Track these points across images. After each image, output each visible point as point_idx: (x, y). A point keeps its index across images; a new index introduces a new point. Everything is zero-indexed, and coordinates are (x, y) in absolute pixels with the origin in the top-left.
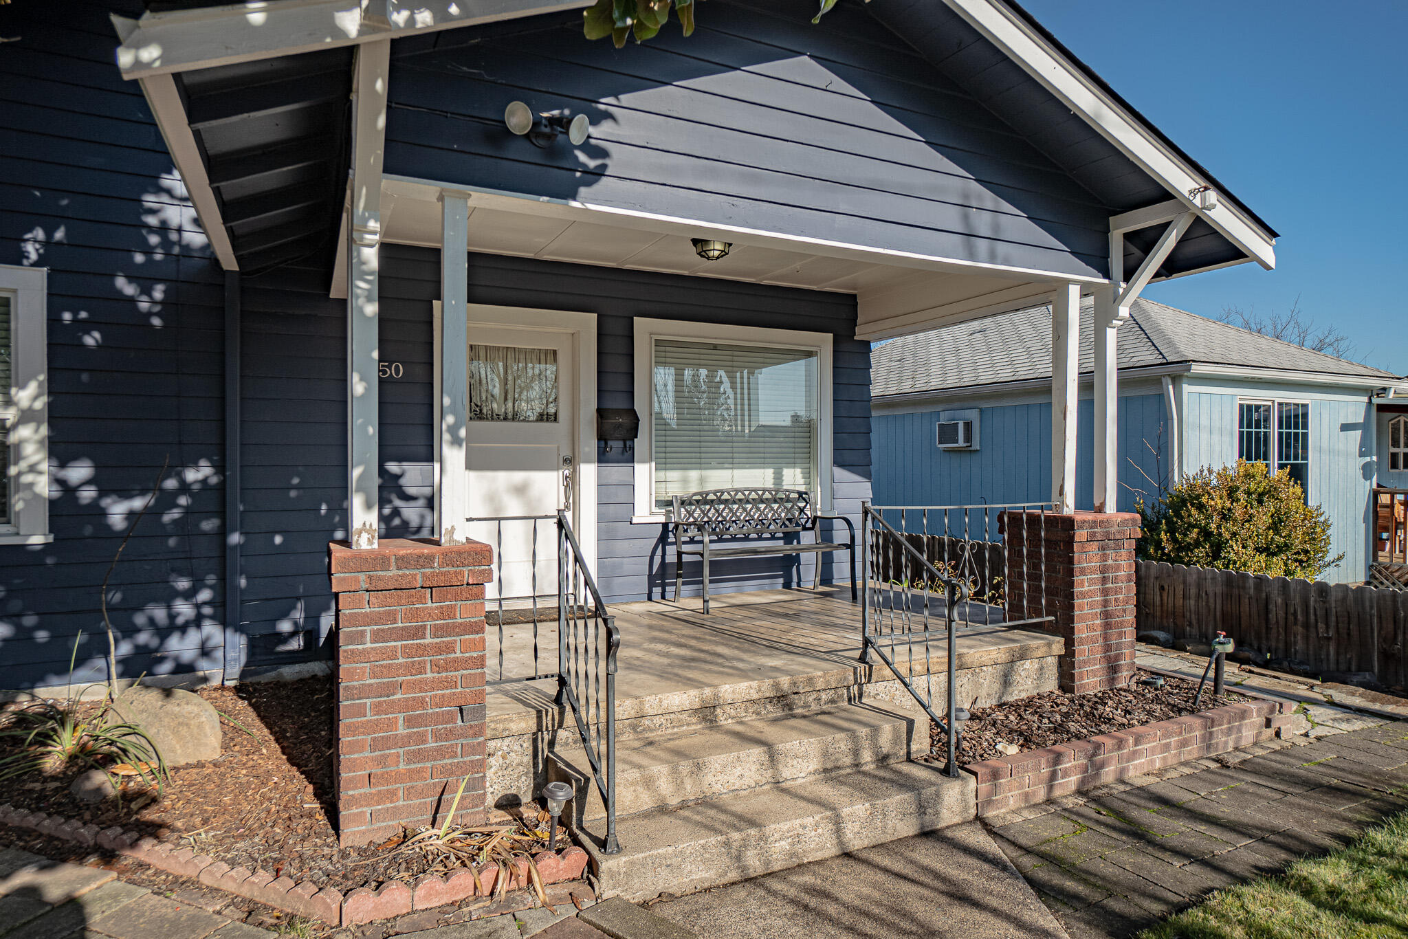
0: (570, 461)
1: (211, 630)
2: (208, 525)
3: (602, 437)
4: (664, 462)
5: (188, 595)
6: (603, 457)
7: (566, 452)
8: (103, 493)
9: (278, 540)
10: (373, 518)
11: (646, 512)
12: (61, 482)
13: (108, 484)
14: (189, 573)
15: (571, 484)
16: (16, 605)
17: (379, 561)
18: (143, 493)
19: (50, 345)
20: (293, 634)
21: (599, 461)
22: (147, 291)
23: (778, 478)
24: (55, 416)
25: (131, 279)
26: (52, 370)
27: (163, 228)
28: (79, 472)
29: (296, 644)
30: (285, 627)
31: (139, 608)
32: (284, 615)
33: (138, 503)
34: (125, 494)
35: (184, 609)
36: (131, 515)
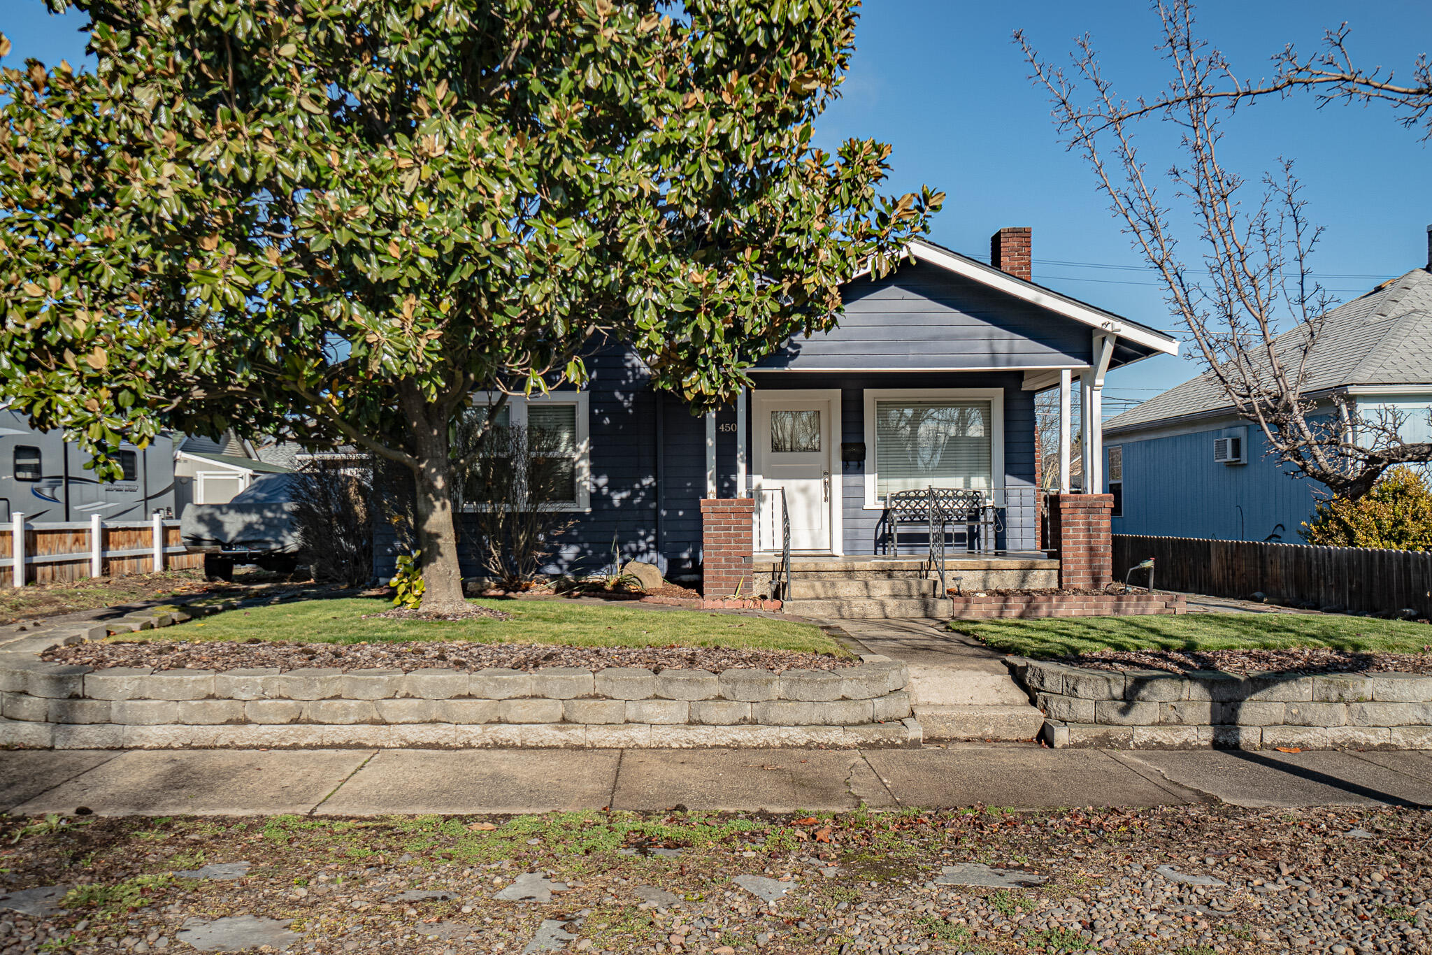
0: (828, 474)
1: (653, 554)
2: (653, 505)
3: (845, 459)
4: (884, 472)
5: (644, 538)
6: (846, 471)
7: (825, 468)
8: (611, 490)
9: (681, 513)
10: (714, 489)
11: (872, 502)
12: (596, 485)
13: (613, 486)
14: (643, 528)
15: (827, 486)
16: (581, 539)
17: (716, 503)
18: (626, 490)
19: (590, 424)
20: (688, 560)
21: (844, 473)
22: (627, 397)
23: (967, 483)
24: (592, 455)
25: (621, 392)
26: (591, 436)
27: (634, 367)
28: (602, 481)
29: (689, 565)
30: (685, 556)
31: (626, 543)
32: (684, 551)
33: (624, 495)
34: (620, 491)
35: (643, 545)
36: (622, 500)
